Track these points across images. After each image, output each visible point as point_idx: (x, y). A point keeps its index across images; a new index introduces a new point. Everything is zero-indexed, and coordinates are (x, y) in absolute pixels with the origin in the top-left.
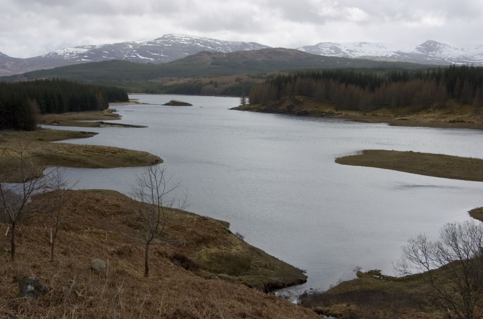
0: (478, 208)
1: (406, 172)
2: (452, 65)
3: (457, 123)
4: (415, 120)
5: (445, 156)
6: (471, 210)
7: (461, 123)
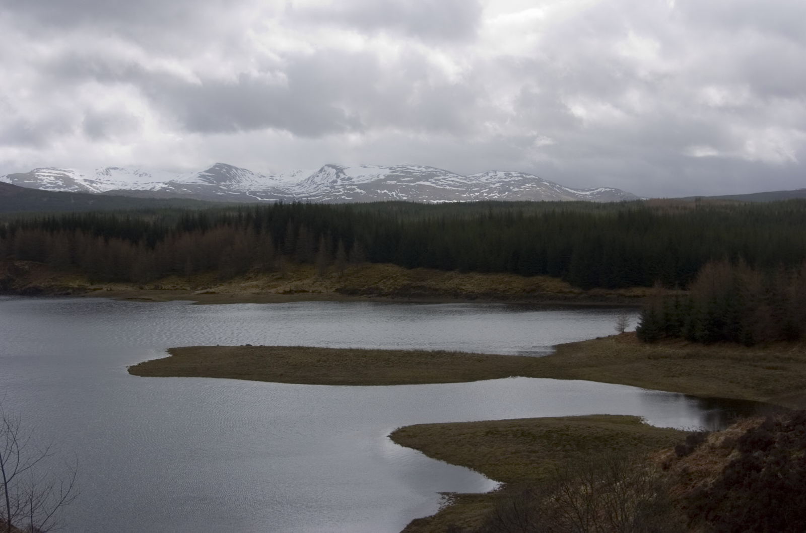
0: (399, 429)
6: (392, 434)
7: (301, 294)
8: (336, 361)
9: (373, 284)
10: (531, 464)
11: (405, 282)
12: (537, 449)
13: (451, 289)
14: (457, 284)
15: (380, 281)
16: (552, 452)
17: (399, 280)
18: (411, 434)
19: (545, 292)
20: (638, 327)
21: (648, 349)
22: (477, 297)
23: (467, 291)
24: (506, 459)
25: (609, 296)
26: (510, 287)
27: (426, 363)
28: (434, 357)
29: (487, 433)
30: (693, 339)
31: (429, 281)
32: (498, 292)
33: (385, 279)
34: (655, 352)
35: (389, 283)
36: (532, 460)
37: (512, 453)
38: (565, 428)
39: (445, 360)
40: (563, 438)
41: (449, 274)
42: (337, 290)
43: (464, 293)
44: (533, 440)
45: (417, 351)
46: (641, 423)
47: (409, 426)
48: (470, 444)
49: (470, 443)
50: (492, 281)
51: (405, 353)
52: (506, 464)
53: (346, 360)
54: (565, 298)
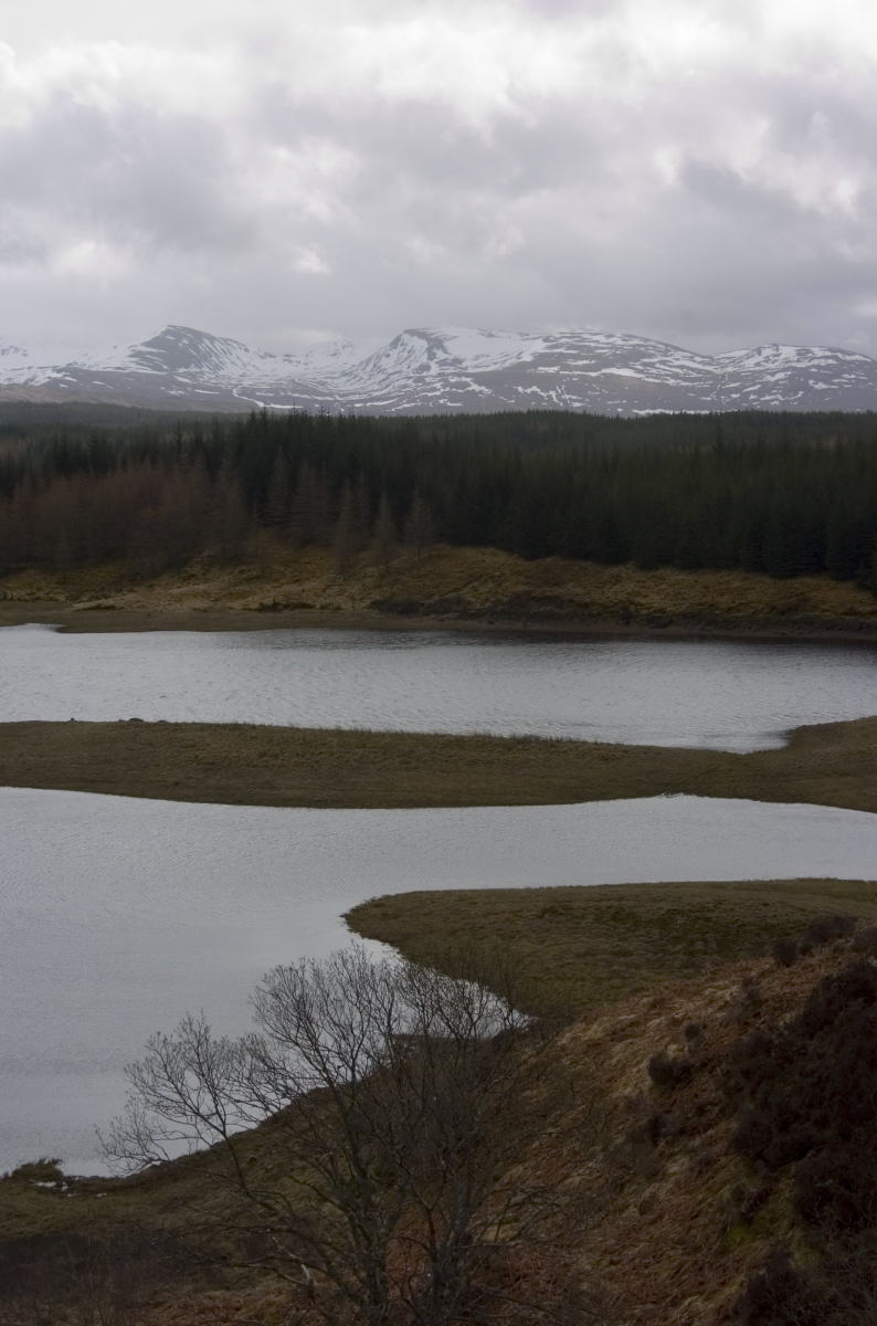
0: (373, 900)
1: (122, 794)
2: (257, 411)
3: (286, 613)
4: (143, 607)
5: (254, 727)
6: (353, 910)
7: (297, 611)
8: (298, 755)
9: (450, 592)
10: (609, 979)
11: (520, 588)
12: (631, 948)
13: (616, 604)
14: (629, 593)
15: (467, 585)
16: (661, 955)
17: (504, 585)
18: (392, 911)
19: (817, 613)
22: (671, 622)
23: (649, 608)
24: (562, 966)
26: (744, 601)
27: (489, 762)
28: (510, 750)
29: (545, 912)
31: (570, 586)
32: (718, 612)
33: (477, 580)
35: (487, 590)
37: (578, 956)
38: (713, 906)
39: (532, 757)
40: (697, 926)
41: (614, 570)
42: (375, 604)
43: (645, 612)
44: (633, 928)
45: (480, 736)
47: (398, 896)
48: (497, 935)
50: (706, 587)
51: (451, 742)
52: (559, 978)
53: (321, 753)
54: (861, 627)
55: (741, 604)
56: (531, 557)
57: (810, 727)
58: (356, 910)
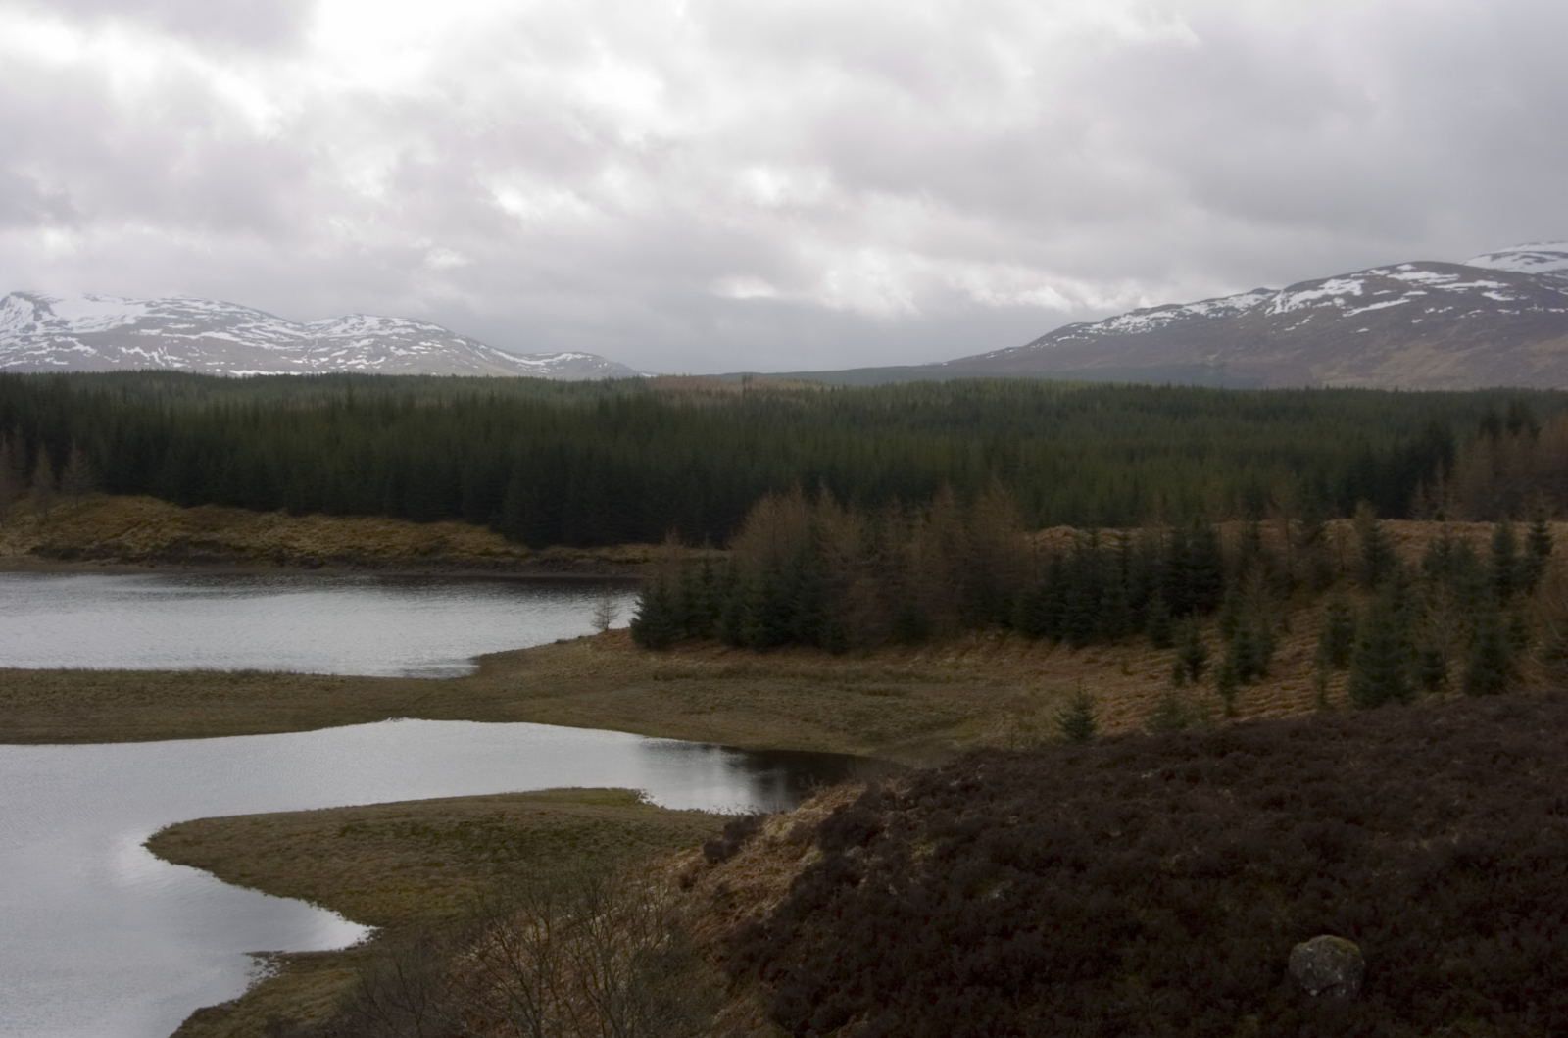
0: (165, 829)
6: (150, 839)
8: (32, 694)
9: (110, 538)
10: (431, 888)
11: (178, 534)
12: (441, 859)
13: (270, 548)
14: (281, 538)
15: (124, 532)
16: (471, 864)
17: (163, 530)
18: (190, 838)
19: (457, 553)
20: (634, 620)
21: (654, 661)
22: (322, 564)
23: (302, 551)
24: (382, 880)
25: (579, 561)
26: (389, 544)
27: (220, 696)
28: (236, 683)
29: (343, 832)
30: (737, 643)
31: (226, 531)
32: (365, 554)
33: (136, 526)
34: (665, 667)
35: (145, 535)
36: (434, 881)
37: (394, 869)
38: (496, 817)
39: (259, 689)
40: (493, 836)
41: (266, 516)
42: (35, 550)
43: (298, 554)
44: (435, 841)
45: (202, 672)
46: (640, 802)
47: (187, 824)
48: (311, 854)
49: (309, 852)
50: (354, 531)
51: (177, 677)
52: (381, 890)
53: (54, 692)
54: (496, 565)
55: (387, 546)
56: (189, 505)
57: (491, 654)
58: (153, 839)
